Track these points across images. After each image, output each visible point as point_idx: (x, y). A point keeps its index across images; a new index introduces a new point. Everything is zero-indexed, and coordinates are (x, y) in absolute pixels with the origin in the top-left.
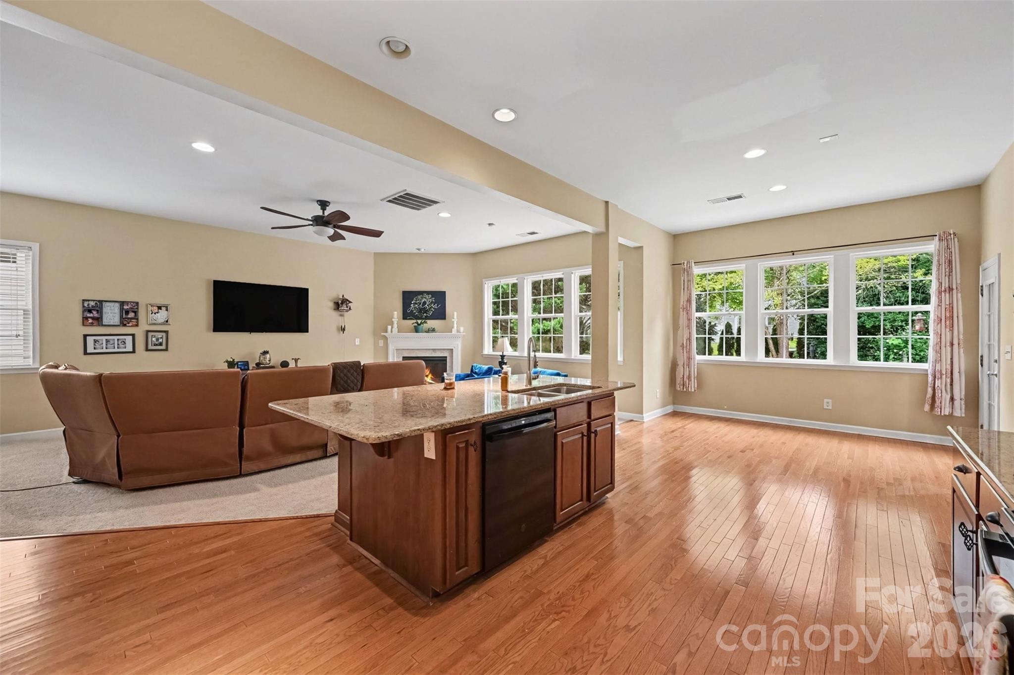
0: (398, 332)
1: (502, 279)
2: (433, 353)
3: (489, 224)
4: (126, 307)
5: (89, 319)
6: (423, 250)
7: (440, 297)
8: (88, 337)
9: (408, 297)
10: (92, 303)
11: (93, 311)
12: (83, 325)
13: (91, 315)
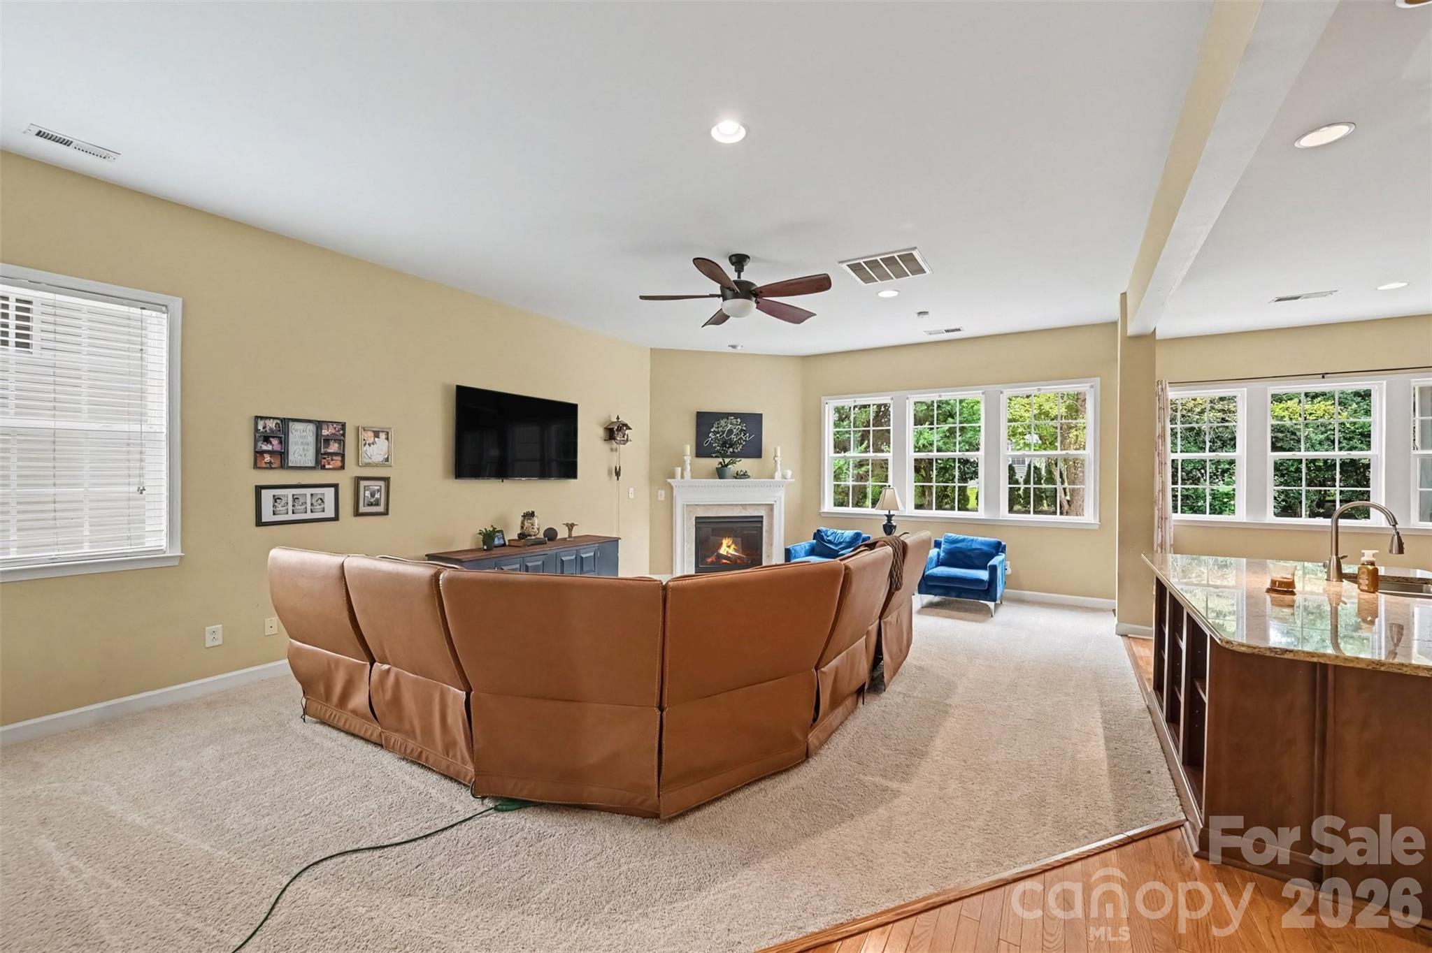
0: (692, 478)
1: (858, 397)
2: (744, 511)
3: (920, 313)
4: (325, 432)
5: (265, 455)
6: (739, 348)
7: (753, 421)
8: (263, 491)
9: (705, 420)
10: (271, 424)
11: (271, 439)
12: (256, 466)
13: (269, 447)
